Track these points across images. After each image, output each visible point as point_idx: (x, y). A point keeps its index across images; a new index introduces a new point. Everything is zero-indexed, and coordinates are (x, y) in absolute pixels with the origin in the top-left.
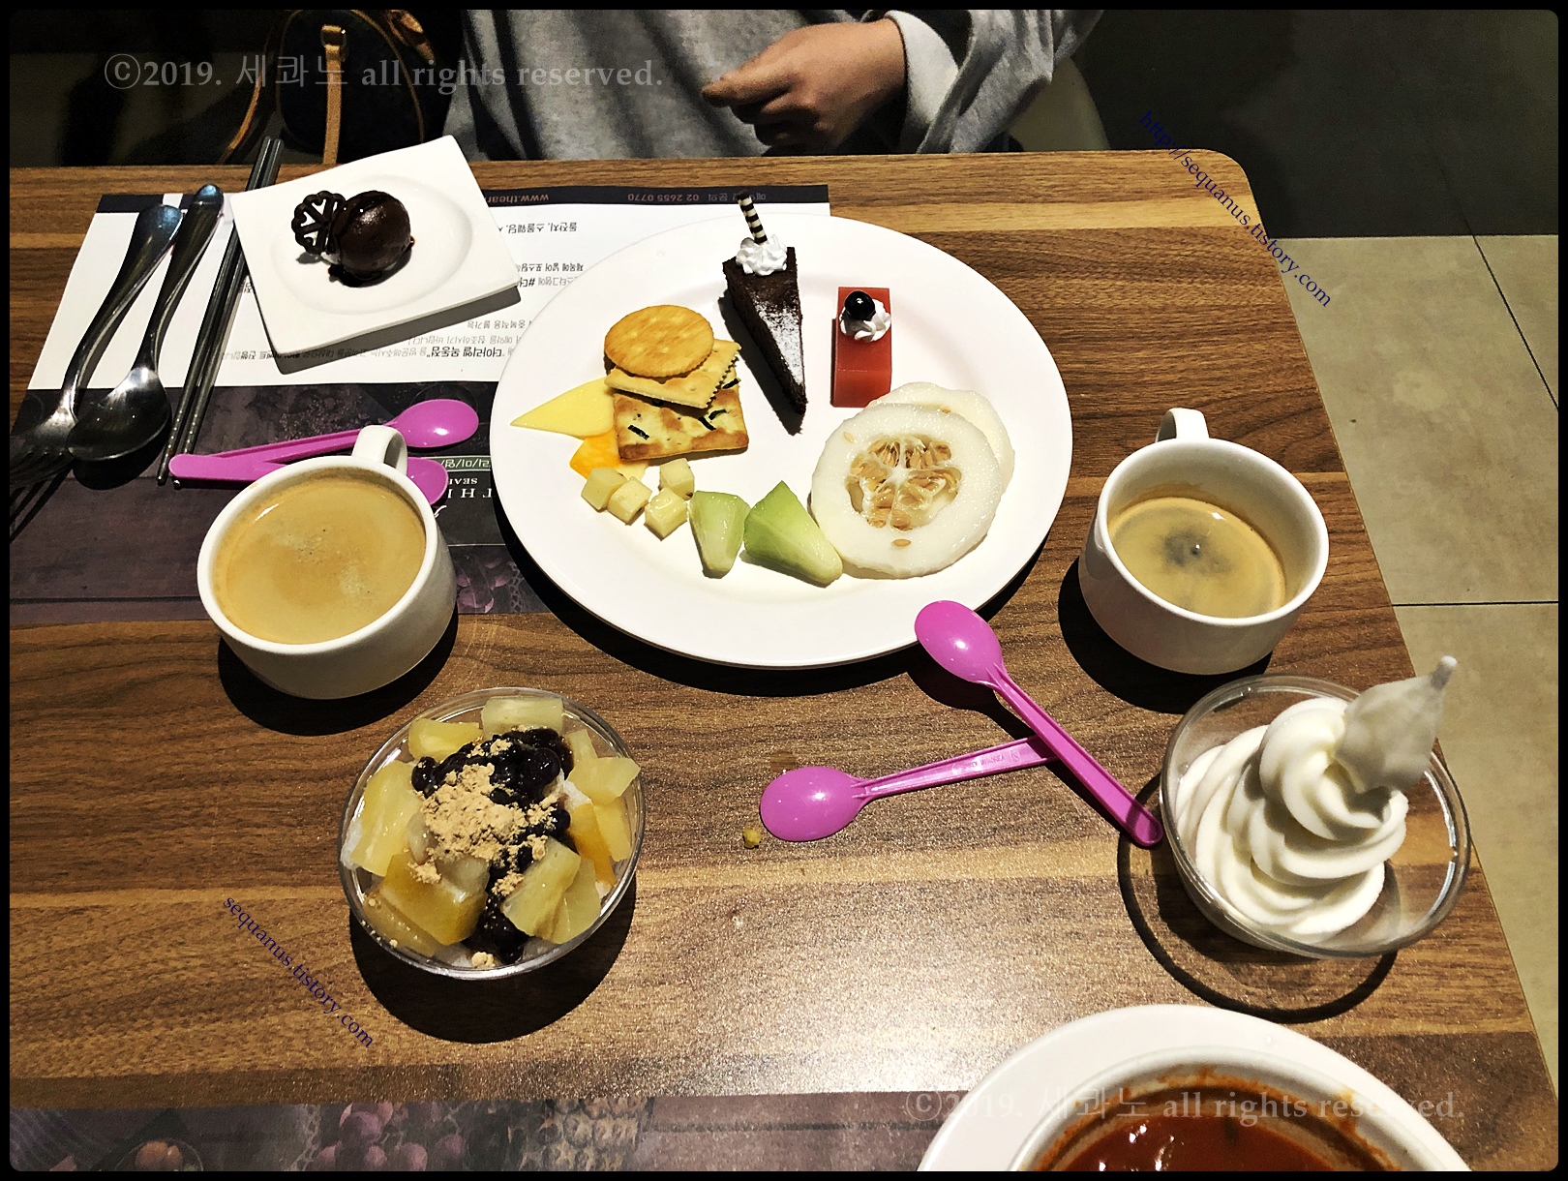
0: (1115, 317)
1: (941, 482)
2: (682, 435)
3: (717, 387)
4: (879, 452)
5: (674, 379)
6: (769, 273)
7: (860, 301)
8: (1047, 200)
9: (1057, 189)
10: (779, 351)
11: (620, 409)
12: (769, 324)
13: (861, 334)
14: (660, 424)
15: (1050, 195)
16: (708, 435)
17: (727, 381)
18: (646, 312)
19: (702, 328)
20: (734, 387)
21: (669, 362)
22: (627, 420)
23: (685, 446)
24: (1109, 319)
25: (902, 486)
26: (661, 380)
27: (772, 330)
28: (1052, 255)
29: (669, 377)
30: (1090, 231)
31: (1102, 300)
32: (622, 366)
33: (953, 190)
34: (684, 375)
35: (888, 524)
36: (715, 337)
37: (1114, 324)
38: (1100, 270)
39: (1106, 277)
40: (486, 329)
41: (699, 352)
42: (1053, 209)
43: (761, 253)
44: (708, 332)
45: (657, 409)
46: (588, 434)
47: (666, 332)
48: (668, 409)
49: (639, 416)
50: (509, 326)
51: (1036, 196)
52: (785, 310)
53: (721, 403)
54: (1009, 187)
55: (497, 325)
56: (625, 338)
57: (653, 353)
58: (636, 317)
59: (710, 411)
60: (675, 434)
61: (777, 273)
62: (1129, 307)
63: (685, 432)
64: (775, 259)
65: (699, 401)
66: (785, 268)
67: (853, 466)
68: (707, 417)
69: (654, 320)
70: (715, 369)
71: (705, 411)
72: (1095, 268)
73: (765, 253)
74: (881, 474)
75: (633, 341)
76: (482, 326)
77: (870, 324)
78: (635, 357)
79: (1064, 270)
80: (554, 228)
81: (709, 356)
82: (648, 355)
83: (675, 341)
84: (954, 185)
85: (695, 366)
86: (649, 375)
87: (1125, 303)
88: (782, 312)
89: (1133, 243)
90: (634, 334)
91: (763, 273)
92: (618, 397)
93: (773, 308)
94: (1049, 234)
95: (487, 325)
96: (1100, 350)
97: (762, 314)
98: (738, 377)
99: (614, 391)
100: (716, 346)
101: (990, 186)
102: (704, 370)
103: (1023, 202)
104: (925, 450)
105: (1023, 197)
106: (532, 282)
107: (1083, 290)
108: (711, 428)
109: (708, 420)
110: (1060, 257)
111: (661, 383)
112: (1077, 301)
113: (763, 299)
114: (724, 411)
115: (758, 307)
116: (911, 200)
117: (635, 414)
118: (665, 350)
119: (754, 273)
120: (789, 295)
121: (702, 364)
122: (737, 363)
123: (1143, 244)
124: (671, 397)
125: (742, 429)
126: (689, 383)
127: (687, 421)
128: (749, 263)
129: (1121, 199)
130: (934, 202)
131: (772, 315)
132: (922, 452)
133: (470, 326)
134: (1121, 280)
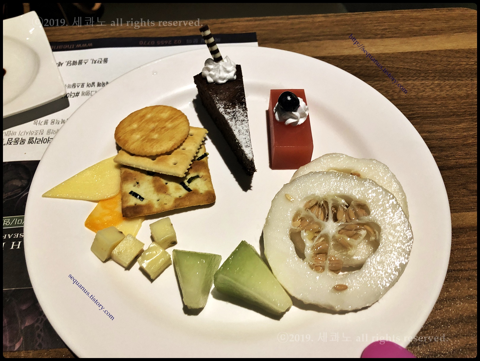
0: (439, 103)
1: (363, 233)
2: (168, 197)
3: (192, 161)
4: (311, 208)
5: (161, 157)
6: (225, 81)
7: (289, 98)
8: (383, 37)
9: (388, 31)
10: (234, 136)
11: (125, 179)
12: (227, 117)
13: (290, 121)
14: (152, 189)
15: (384, 34)
16: (187, 196)
17: (200, 155)
18: (144, 111)
19: (181, 120)
20: (204, 159)
21: (158, 145)
22: (130, 187)
23: (169, 204)
24: (436, 104)
25: (334, 237)
26: (153, 157)
27: (229, 121)
28: (393, 68)
29: (158, 155)
30: (411, 53)
31: (428, 92)
32: (125, 149)
33: (328, 33)
34: (169, 153)
35: (327, 269)
36: (190, 125)
37: (440, 107)
38: (423, 75)
39: (428, 79)
40: (45, 125)
41: (179, 137)
42: (388, 41)
43: (218, 68)
44: (186, 123)
45: (150, 178)
46: (100, 199)
47: (157, 124)
48: (158, 178)
49: (138, 183)
50: (60, 123)
51: (377, 35)
52: (237, 107)
53: (196, 171)
54: (360, 30)
55: (53, 122)
56: (128, 129)
57: (147, 139)
58: (137, 114)
59: (189, 177)
60: (162, 196)
61: (230, 81)
62: (446, 96)
63: (169, 195)
64: (228, 72)
65: (180, 172)
66: (235, 77)
67: (294, 220)
68: (186, 182)
69: (149, 116)
70: (190, 147)
71: (184, 178)
72: (420, 74)
73: (221, 68)
74: (316, 227)
75: (133, 131)
76: (43, 123)
77: (297, 114)
78: (134, 143)
79: (401, 76)
80: (94, 62)
81: (186, 139)
82: (143, 140)
83: (163, 130)
84: (328, 30)
85: (176, 147)
86: (144, 154)
87: (443, 94)
88: (235, 108)
89: (439, 59)
90: (135, 126)
91: (221, 82)
92: (124, 170)
93: (229, 106)
94: (388, 55)
95: (46, 122)
96: (435, 124)
97: (221, 110)
98: (207, 151)
99: (121, 166)
100: (191, 132)
101: (348, 30)
102: (184, 149)
103: (369, 38)
104: (347, 207)
105: (369, 36)
106: (77, 94)
107: (415, 87)
108: (189, 190)
109: (187, 184)
110: (398, 68)
111: (153, 160)
112: (413, 94)
113: (221, 100)
114: (198, 177)
115: (218, 105)
116: (305, 39)
117: (135, 182)
118: (156, 136)
119: (214, 82)
120: (239, 96)
121: (181, 145)
122: (206, 142)
123: (445, 59)
124: (159, 170)
125: (211, 189)
126: (172, 159)
127: (172, 186)
128: (211, 75)
129: (425, 34)
130: (318, 40)
131: (228, 110)
132: (345, 208)
133: (36, 124)
134: (437, 80)
